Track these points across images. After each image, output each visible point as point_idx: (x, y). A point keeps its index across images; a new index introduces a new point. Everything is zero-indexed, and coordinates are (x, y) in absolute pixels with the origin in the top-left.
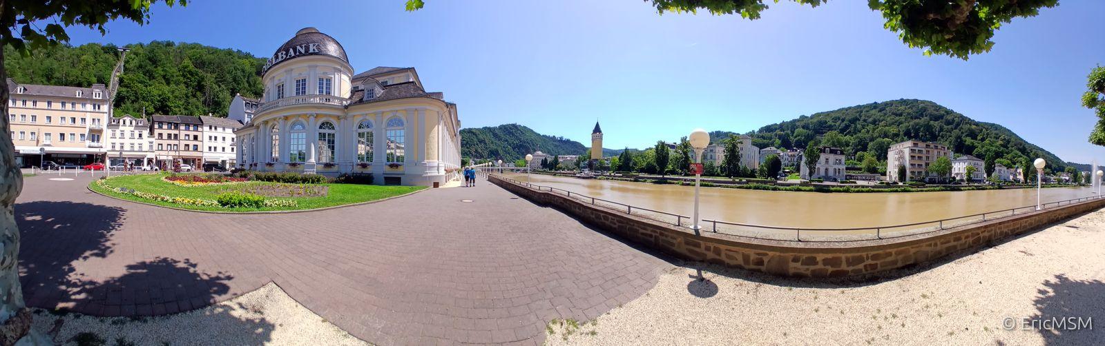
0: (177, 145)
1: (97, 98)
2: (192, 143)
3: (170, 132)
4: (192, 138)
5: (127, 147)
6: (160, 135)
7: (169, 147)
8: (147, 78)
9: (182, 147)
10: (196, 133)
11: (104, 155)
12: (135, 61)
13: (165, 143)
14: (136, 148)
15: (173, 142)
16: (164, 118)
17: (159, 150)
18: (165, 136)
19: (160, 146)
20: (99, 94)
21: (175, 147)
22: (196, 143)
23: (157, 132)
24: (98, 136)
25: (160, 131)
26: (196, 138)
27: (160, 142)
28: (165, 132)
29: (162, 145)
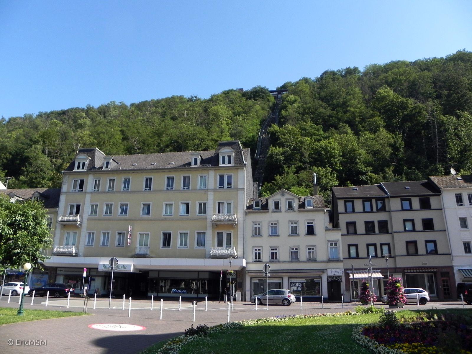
0: (388, 244)
1: (227, 165)
2: (421, 237)
3: (370, 217)
4: (419, 226)
5: (284, 255)
6: (351, 225)
7: (371, 249)
8: (320, 127)
9: (400, 248)
10: (427, 214)
11: (241, 272)
12: (296, 105)
13: (362, 240)
14: (303, 255)
15: (378, 239)
16: (356, 190)
17: (350, 257)
18: (361, 228)
19: (353, 251)
20: (230, 158)
21: (385, 248)
22: (430, 235)
23: (343, 219)
24: (229, 235)
25: (351, 218)
26: (428, 225)
27: (352, 239)
28: (360, 220)
29: (356, 246)
